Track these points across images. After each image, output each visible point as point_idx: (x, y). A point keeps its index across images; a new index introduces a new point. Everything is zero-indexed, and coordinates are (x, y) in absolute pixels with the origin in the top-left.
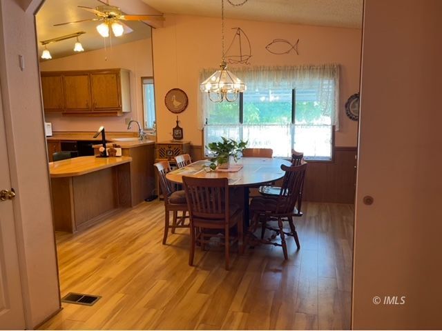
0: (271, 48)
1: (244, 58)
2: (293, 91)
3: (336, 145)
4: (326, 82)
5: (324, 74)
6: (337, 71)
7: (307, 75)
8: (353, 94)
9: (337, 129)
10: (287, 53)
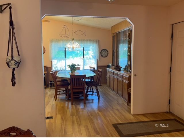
0: (76, 33)
1: (67, 36)
2: (83, 48)
3: (98, 65)
4: (94, 45)
5: (94, 42)
6: (98, 42)
7: (89, 43)
8: (102, 49)
9: (98, 60)
10: (82, 35)
